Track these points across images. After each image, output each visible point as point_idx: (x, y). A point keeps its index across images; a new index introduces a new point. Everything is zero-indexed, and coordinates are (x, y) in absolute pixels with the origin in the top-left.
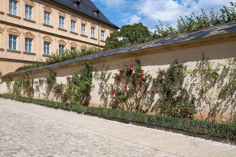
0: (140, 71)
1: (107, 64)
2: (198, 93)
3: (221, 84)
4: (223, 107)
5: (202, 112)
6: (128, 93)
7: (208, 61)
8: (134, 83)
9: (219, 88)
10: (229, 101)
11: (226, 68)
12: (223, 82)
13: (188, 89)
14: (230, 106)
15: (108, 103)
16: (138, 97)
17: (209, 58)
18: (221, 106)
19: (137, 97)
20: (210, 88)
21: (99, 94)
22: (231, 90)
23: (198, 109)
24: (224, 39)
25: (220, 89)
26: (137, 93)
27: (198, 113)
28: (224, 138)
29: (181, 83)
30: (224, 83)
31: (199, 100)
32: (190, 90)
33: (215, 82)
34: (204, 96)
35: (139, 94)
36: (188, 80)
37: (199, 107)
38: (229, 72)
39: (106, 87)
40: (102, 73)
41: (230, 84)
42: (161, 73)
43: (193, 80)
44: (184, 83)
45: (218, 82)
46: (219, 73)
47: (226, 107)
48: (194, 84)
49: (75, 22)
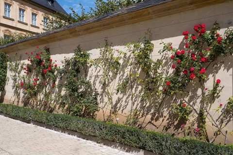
0: (49, 60)
1: (20, 53)
2: (101, 87)
3: (123, 75)
4: (123, 103)
5: (104, 109)
6: (38, 87)
7: (111, 48)
8: (43, 75)
9: (120, 80)
10: (129, 96)
11: (127, 56)
12: (124, 73)
13: (92, 81)
14: (130, 102)
15: (21, 99)
16: (48, 91)
17: (112, 45)
18: (122, 101)
19: (46, 92)
20: (112, 80)
21: (13, 89)
22: (132, 82)
23: (100, 105)
24: (125, 20)
25: (122, 81)
26: (46, 87)
27: (101, 110)
28: (113, 141)
29: (86, 75)
30: (126, 75)
31: (102, 95)
32: (94, 84)
33: (116, 74)
34: (106, 91)
35: (48, 89)
36: (92, 71)
37: (102, 103)
38: (130, 61)
39: (19, 80)
40: (16, 64)
41: (131, 75)
42: (68, 63)
43: (97, 71)
44: (89, 75)
45: (120, 73)
46: (121, 62)
47: (126, 104)
48: (97, 76)
49: (24, 11)
